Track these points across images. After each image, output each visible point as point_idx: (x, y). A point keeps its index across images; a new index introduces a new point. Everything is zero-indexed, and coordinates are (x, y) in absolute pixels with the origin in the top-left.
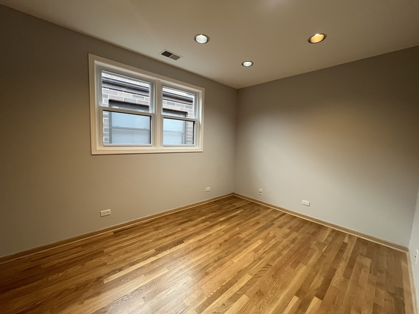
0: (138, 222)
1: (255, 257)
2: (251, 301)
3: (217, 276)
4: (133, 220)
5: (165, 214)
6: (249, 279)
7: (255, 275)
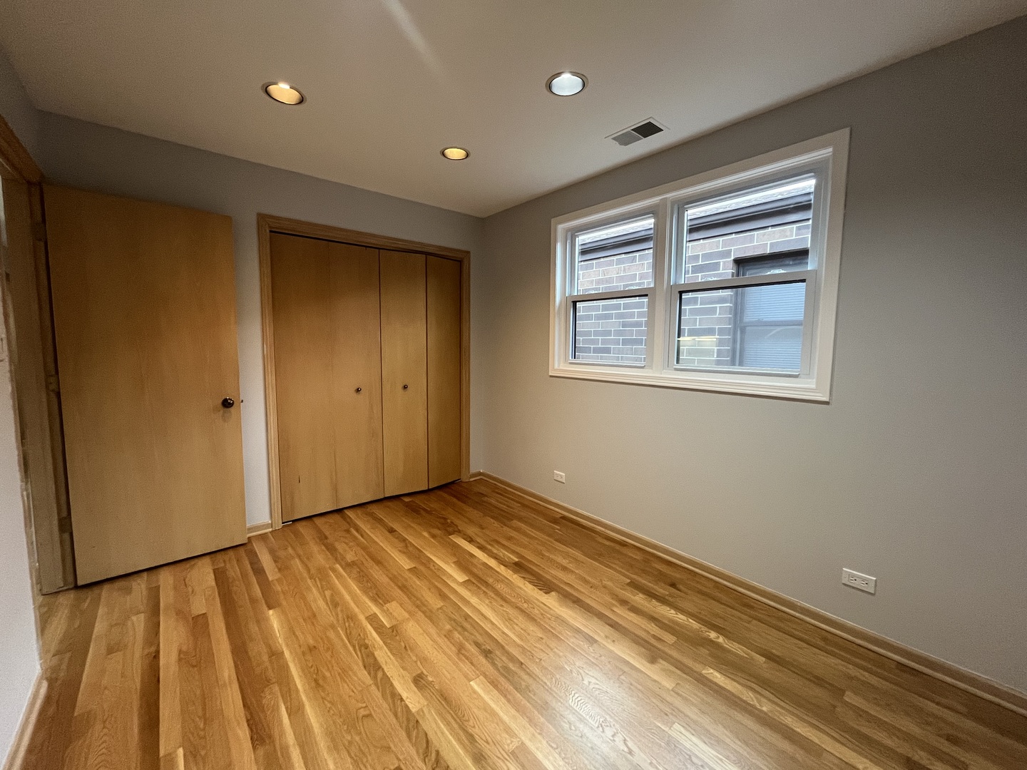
0: (602, 527)
1: (487, 742)
2: (353, 691)
3: (431, 642)
4: (596, 517)
5: (659, 552)
6: (407, 703)
7: (417, 721)
